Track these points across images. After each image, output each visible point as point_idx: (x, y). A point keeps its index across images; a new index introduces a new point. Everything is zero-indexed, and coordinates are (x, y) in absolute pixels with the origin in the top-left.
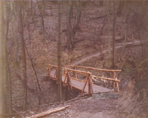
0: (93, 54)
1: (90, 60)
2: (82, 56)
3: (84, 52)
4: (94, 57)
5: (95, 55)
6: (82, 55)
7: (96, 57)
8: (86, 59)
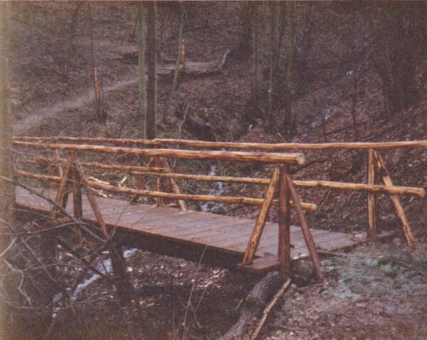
0: (62, 100)
1: (57, 120)
2: (23, 105)
3: (26, 91)
4: (70, 111)
5: (70, 104)
6: (21, 100)
7: (76, 110)
8: (41, 118)
